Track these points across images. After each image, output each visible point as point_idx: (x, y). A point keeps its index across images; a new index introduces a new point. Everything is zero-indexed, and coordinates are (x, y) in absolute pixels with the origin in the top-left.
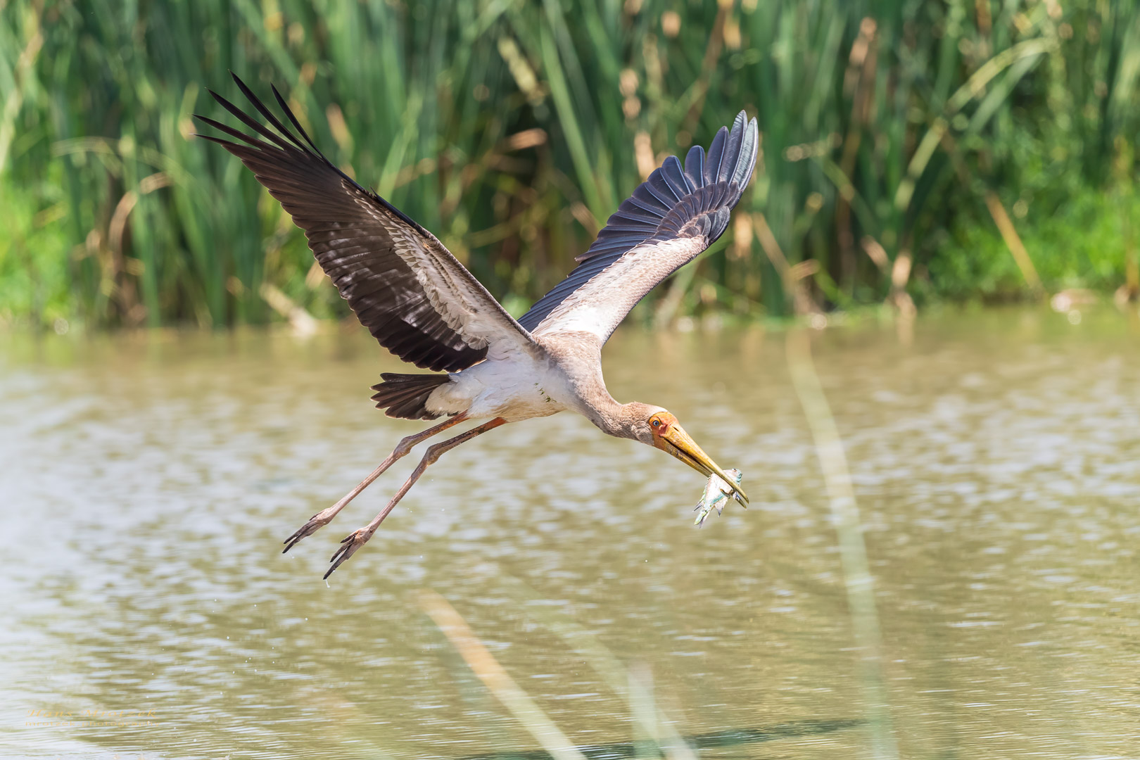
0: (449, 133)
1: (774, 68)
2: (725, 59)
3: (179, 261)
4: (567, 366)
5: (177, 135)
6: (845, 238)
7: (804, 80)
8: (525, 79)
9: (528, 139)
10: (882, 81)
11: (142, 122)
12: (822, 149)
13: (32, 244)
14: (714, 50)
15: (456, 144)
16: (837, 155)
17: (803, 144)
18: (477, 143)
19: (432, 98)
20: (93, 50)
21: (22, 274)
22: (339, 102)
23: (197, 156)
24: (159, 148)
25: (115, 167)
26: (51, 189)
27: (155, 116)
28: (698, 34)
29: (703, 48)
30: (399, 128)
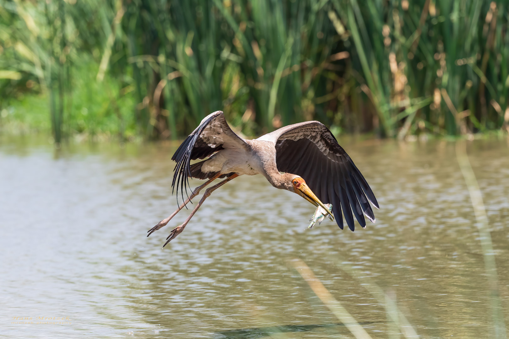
0: (306, 53)
1: (451, 24)
2: (429, 21)
3: (185, 110)
4: (261, 154)
5: (184, 53)
6: (483, 100)
7: (464, 29)
8: (340, 29)
9: (342, 55)
10: (499, 30)
11: (169, 48)
12: (472, 61)
13: (119, 102)
14: (424, 16)
15: (309, 58)
16: (479, 63)
17: (463, 59)
18: (318, 58)
19: (298, 37)
20: (147, 16)
21: (114, 116)
22: (256, 40)
23: (193, 64)
24: (176, 60)
25: (156, 68)
26: (128, 78)
27: (174, 46)
28: (417, 9)
29: (419, 16)
30: (284, 50)
